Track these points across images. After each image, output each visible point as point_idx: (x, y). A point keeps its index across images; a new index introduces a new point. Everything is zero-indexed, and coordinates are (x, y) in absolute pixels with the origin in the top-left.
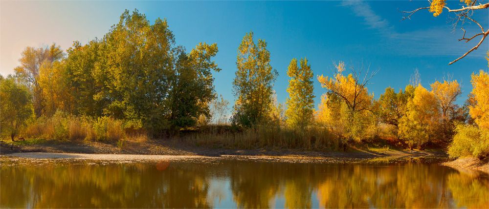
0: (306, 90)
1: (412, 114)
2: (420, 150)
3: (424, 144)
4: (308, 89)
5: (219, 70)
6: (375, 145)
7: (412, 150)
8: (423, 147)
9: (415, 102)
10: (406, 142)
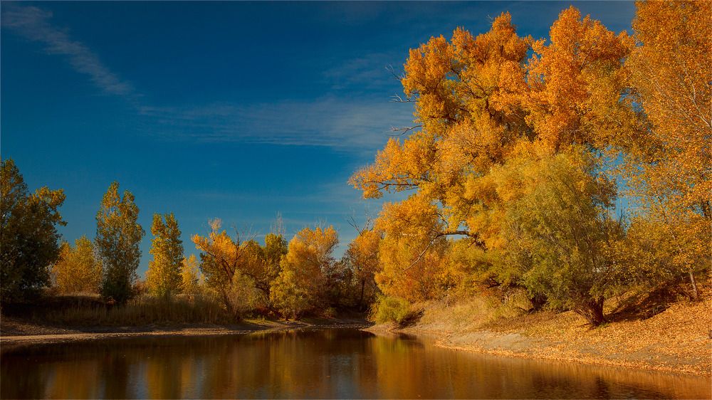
0: (174, 251)
1: (287, 275)
2: (296, 320)
3: (301, 312)
4: (176, 250)
5: (65, 224)
6: (248, 315)
7: (287, 320)
8: (299, 317)
9: (290, 260)
10: (280, 311)
